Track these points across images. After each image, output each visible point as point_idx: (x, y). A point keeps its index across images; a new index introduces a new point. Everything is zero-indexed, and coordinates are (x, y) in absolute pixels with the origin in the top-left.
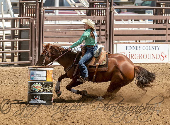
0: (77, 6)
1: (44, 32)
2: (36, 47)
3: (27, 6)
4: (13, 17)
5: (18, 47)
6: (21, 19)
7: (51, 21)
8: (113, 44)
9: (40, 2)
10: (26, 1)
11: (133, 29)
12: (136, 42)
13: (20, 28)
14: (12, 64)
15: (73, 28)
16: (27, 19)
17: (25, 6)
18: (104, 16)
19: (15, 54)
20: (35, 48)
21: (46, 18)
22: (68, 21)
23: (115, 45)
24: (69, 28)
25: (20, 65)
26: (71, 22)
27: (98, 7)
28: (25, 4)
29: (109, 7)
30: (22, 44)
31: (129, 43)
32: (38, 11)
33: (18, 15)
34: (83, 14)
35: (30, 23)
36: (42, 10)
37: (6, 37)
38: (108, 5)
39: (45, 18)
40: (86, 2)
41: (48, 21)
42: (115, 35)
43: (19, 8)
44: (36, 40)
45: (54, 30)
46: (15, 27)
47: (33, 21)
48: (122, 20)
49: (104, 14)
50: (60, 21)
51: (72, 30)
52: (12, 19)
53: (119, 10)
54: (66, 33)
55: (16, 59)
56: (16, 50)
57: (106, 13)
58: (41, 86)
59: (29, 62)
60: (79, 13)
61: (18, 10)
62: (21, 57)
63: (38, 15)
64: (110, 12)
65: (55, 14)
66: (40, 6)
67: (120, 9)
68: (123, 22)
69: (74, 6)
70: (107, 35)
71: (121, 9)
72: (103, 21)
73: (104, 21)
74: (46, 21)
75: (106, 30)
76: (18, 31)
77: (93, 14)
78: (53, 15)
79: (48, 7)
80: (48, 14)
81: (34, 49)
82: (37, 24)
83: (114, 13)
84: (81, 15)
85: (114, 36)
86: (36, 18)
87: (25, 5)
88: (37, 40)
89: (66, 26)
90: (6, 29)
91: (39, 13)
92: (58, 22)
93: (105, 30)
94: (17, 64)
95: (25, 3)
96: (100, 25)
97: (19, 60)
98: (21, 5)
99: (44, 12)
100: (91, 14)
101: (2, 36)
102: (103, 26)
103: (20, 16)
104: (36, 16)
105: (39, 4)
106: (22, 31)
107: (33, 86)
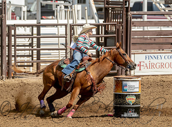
0: (167, 11)
1: (131, 39)
3: (113, 11)
4: (97, 22)
6: (107, 25)
7: (139, 27)
9: (127, 6)
10: (112, 6)
13: (106, 34)
15: (163, 34)
16: (113, 24)
17: (110, 11)
21: (133, 24)
22: (158, 27)
24: (159, 34)
26: (161, 28)
28: (110, 9)
32: (124, 16)
35: (116, 30)
36: (129, 15)
41: (136, 27)
43: (103, 13)
45: (142, 37)
46: (100, 33)
47: (119, 27)
50: (149, 27)
51: (162, 37)
54: (155, 40)
58: (135, 98)
59: (116, 71)
60: (170, 19)
61: (103, 15)
65: (143, 20)
66: (127, 11)
69: (163, 11)
74: (134, 27)
76: (103, 38)
79: (135, 12)
80: (135, 19)
82: (124, 30)
86: (123, 24)
89: (155, 33)
91: (126, 19)
92: (146, 29)
99: (132, 18)
103: (105, 22)
104: (122, 22)
105: (125, 8)
106: (107, 38)
107: (127, 98)
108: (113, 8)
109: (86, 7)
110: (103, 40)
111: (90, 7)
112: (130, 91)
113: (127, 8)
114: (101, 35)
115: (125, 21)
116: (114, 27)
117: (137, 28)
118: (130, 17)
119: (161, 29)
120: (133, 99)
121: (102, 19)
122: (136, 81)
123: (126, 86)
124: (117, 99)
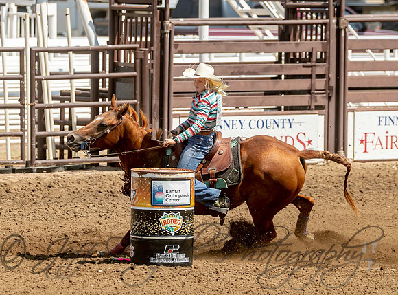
0: (255, 16)
1: (172, 82)
2: (154, 120)
3: (129, 18)
4: (94, 44)
6: (116, 49)
7: (190, 55)
8: (346, 111)
9: (163, 5)
10: (127, 5)
11: (397, 73)
13: (113, 71)
14: (93, 165)
15: (245, 71)
16: (130, 49)
17: (123, 18)
18: (322, 39)
20: (151, 122)
21: (176, 46)
22: (234, 54)
23: (350, 115)
24: (236, 70)
25: (113, 166)
26: (240, 57)
27: (307, 18)
28: (124, 12)
29: (336, 18)
31: (386, 109)
32: (156, 29)
33: (107, 39)
34: (271, 37)
35: (138, 61)
36: (167, 27)
37: (77, 95)
38: (332, 14)
39: (176, 48)
40: (277, 7)
41: (184, 55)
42: (350, 89)
43: (108, 21)
44: (154, 102)
46: (101, 69)
47: (145, 53)
48: (369, 50)
49: (324, 34)
50: (213, 55)
51: (243, 76)
52: (92, 50)
53: (361, 26)
57: (328, 32)
58: (181, 220)
60: (261, 35)
61: (106, 27)
63: (157, 40)
64: (338, 31)
65: (200, 38)
66: (163, 18)
67: (363, 22)
68: (369, 56)
69: (246, 17)
70: (330, 88)
71: (367, 23)
72: (319, 53)
73: (321, 53)
74: (179, 55)
75: (327, 76)
76: (107, 80)
77: (295, 36)
78: (197, 38)
79: (181, 20)
80: (182, 36)
82: (156, 62)
83: (348, 33)
84: (265, 38)
85: (348, 92)
86: (152, 48)
87: (124, 14)
88: (156, 102)
89: (228, 67)
90: (79, 75)
91: (159, 35)
92: (206, 58)
93: (324, 75)
94: (105, 164)
95: (124, 8)
96: (313, 64)
98: (115, 14)
99: (173, 33)
100: (289, 36)
101: (69, 94)
102: (320, 66)
103: (111, 42)
104: (152, 44)
105: (158, 11)
106: (117, 81)
107: (162, 220)
108: (129, 11)
109: (68, 10)
110: (107, 84)
111: (77, 7)
112: (169, 203)
113: (163, 11)
114: (102, 73)
115: (159, 40)
116: (133, 55)
117: (187, 57)
118: (169, 32)
119: (240, 59)
120: (175, 222)
121: (106, 36)
122: (183, 179)
123: (161, 191)
124: (139, 221)
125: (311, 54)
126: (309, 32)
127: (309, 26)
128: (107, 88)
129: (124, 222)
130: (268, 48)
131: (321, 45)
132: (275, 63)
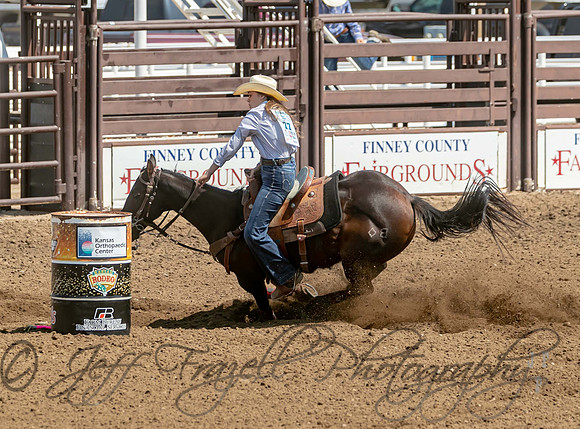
0: (205, 18)
1: (102, 102)
2: (79, 151)
3: (46, 21)
4: (1, 56)
5: (20, 151)
6: (30, 61)
7: (124, 67)
8: (323, 135)
9: (89, 6)
10: (43, 6)
11: (386, 87)
12: (394, 129)
13: (27, 90)
14: (3, 208)
15: (194, 87)
16: (47, 61)
17: (39, 22)
18: (290, 46)
19: (12, 176)
20: (75, 153)
21: (106, 57)
22: (180, 66)
23: (328, 140)
24: (183, 87)
25: (28, 209)
26: (187, 69)
27: (271, 19)
28: (39, 14)
29: (307, 18)
30: (32, 143)
31: (372, 132)
32: (80, 36)
33: (19, 49)
34: (226, 43)
35: (58, 76)
36: (94, 33)
38: (302, 13)
39: (106, 59)
40: (233, 6)
41: (116, 68)
42: (327, 107)
43: (19, 26)
44: (79, 128)
45: (134, 96)
46: (11, 88)
47: (67, 67)
49: (292, 39)
50: (153, 67)
51: (192, 94)
54: (171, 103)
55: (16, 190)
56: (15, 161)
57: (298, 36)
59: (57, 198)
60: (213, 41)
61: (17, 34)
62: (32, 184)
63: (81, 50)
64: (311, 35)
66: (88, 21)
68: (351, 66)
69: (194, 18)
72: (287, 63)
73: (290, 63)
74: (110, 67)
75: (297, 92)
76: (20, 101)
77: (256, 41)
78: (132, 46)
79: (112, 24)
80: (114, 44)
81: (71, 158)
82: (81, 77)
84: (219, 45)
85: (324, 111)
86: (76, 60)
87: (39, 17)
88: (81, 127)
89: (172, 82)
91: (84, 43)
92: (144, 71)
93: (294, 90)
94: (18, 207)
95: (40, 10)
96: (281, 76)
97: (27, 192)
98: (28, 17)
99: (102, 40)
100: (249, 41)
102: (288, 79)
103: (24, 53)
104: (75, 54)
105: (83, 12)
106: (32, 101)
108: (46, 13)
110: (20, 106)
112: (100, 256)
113: (88, 12)
114: (12, 92)
115: (84, 49)
116: (51, 69)
117: (119, 71)
118: (96, 39)
119: (188, 72)
120: (108, 279)
121: (17, 45)
122: (117, 225)
123: (89, 240)
124: (62, 278)
125: (276, 64)
126: (274, 37)
127: (274, 29)
128: (20, 110)
129: (43, 279)
130: (222, 58)
131: (289, 53)
132: (232, 76)
